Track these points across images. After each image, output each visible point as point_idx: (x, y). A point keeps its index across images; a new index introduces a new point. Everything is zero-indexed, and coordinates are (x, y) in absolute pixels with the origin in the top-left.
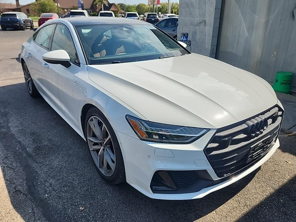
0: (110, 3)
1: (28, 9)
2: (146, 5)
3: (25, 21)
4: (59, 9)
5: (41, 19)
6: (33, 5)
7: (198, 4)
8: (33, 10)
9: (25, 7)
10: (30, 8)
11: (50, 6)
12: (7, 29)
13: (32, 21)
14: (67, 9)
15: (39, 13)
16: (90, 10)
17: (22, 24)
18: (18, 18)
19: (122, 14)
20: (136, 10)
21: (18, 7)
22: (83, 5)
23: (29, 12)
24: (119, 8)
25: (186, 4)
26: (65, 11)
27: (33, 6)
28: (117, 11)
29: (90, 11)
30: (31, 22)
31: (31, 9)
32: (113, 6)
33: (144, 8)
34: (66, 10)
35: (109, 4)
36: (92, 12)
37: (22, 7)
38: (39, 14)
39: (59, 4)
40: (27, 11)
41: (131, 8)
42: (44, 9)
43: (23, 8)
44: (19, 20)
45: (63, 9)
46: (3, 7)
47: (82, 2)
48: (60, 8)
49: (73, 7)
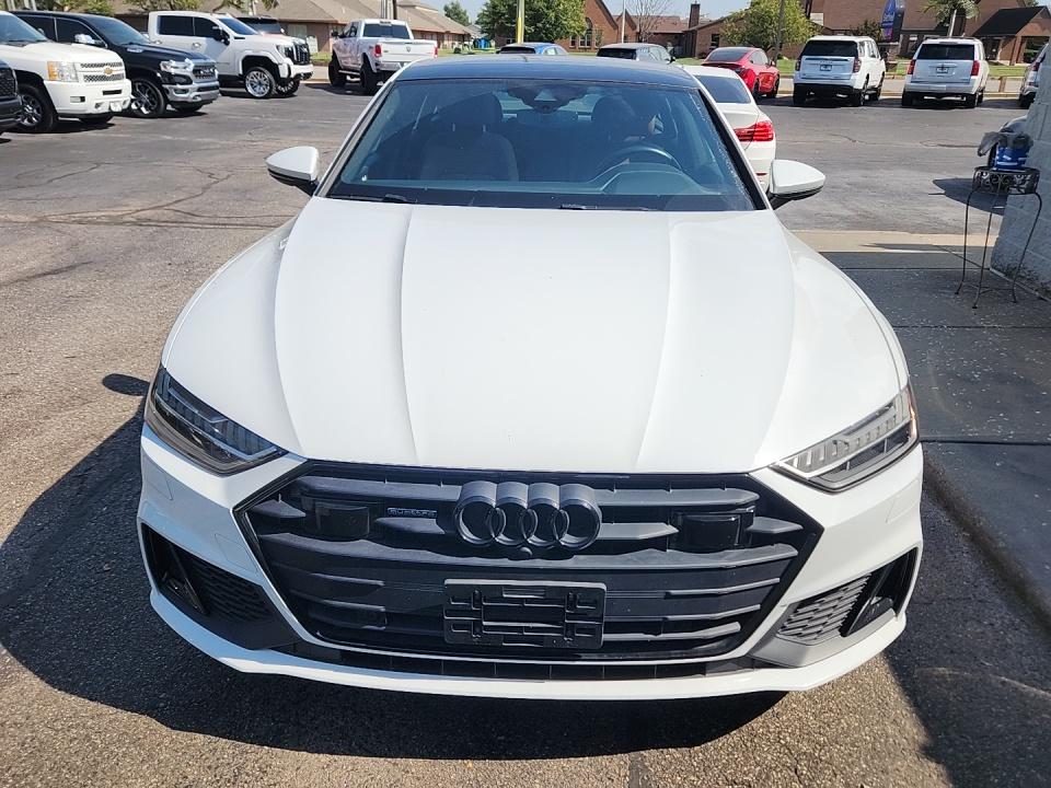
1: (717, 32)
6: (732, 19)
9: (711, 27)
10: (723, 32)
21: (692, 28)
22: (903, 16)
23: (717, 45)
31: (722, 35)
37: (701, 29)
39: (821, 15)
40: (713, 39)
43: (705, 30)
46: (652, 28)
47: (901, 6)
49: (866, 24)
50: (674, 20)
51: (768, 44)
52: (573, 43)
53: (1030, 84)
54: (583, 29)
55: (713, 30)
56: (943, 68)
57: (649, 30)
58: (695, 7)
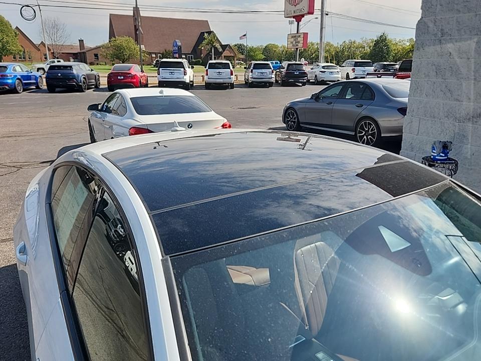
0: (223, 44)
1: (96, 53)
2: (278, 47)
3: (88, 77)
4: (143, 54)
5: (111, 73)
6: (104, 47)
7: (473, 69)
8: (104, 56)
9: (93, 51)
10: (99, 53)
11: (130, 49)
12: (57, 89)
13: (98, 76)
14: (155, 53)
15: (112, 59)
16: (190, 56)
17: (81, 82)
18: (75, 72)
19: (240, 60)
20: (262, 54)
21: (82, 51)
22: (181, 48)
23: (98, 59)
24: (236, 52)
25: (434, 67)
26: (152, 57)
27: (103, 50)
28: (233, 57)
29: (192, 57)
30: (97, 79)
31: (101, 55)
32: (227, 48)
33: (275, 51)
34: (154, 56)
35: (221, 45)
36: (194, 59)
37: (87, 51)
38: (112, 61)
39: (142, 46)
40: (95, 56)
41: (255, 52)
42: (120, 55)
43: (90, 52)
44: (76, 76)
45: (150, 54)
46: (60, 50)
47: (179, 44)
48: (144, 52)
49: (166, 51)
50: (71, 47)
51: (124, 59)
52: (14, 58)
53: (251, 78)
54: (21, 51)
55: (95, 52)
56: (219, 73)
57: (59, 51)
58: (81, 41)
